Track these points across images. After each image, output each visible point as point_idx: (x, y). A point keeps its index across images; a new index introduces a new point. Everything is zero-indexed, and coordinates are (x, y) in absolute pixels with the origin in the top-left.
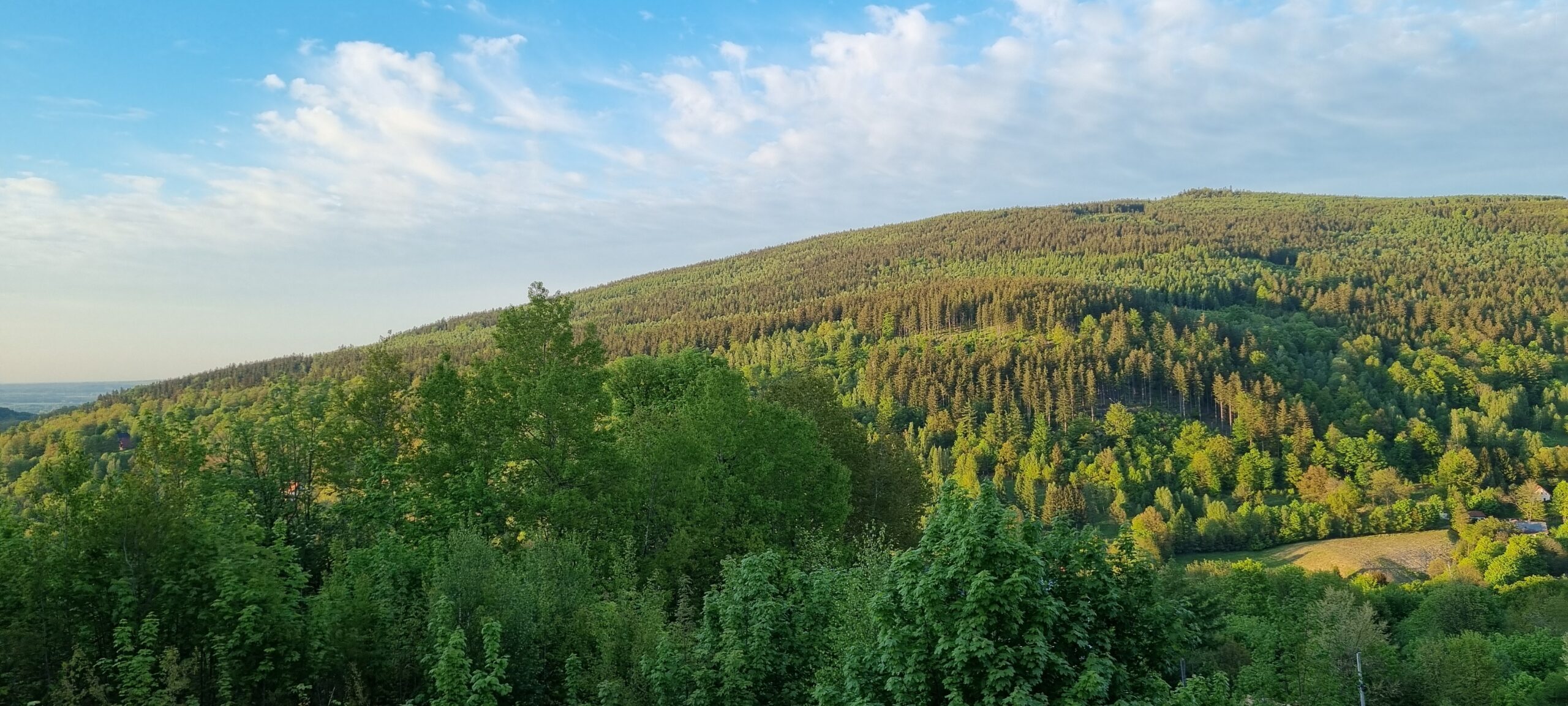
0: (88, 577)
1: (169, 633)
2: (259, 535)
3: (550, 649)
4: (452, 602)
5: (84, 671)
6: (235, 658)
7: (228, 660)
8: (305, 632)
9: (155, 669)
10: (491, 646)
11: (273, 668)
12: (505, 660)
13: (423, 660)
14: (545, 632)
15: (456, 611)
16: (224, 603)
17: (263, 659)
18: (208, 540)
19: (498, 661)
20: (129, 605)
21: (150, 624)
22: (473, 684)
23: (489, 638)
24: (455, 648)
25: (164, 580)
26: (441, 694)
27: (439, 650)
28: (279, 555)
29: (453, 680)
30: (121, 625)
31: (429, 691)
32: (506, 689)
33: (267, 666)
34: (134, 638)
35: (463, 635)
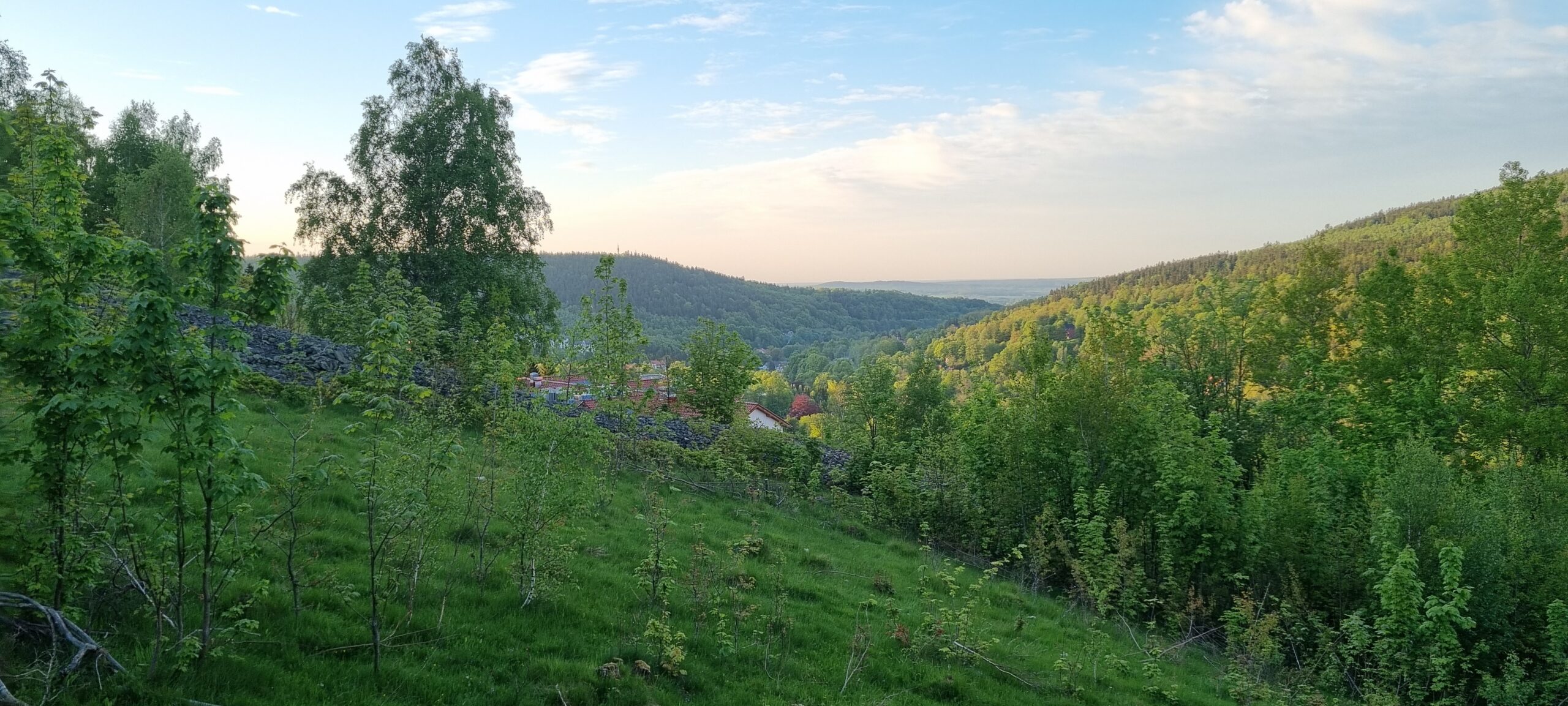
0: (1053, 446)
1: (1117, 504)
2: (1194, 425)
3: (1524, 588)
4: (1399, 518)
5: (1051, 526)
6: (1175, 537)
7: (1169, 538)
8: (1240, 524)
9: (1107, 534)
10: (1451, 575)
11: (1209, 553)
12: (1468, 591)
13: (1365, 573)
14: (1517, 569)
15: (1403, 528)
16: (1164, 485)
17: (1201, 543)
18: (1149, 426)
19: (1459, 590)
20: (1085, 475)
21: (1102, 494)
22: (1426, 609)
23: (1448, 563)
24: (1405, 567)
25: (1113, 457)
26: (1388, 613)
27: (1384, 565)
28: (1214, 446)
29: (1402, 601)
30: (1080, 492)
31: (1372, 607)
32: (1469, 623)
33: (1203, 550)
34: (1090, 505)
35: (1414, 555)
